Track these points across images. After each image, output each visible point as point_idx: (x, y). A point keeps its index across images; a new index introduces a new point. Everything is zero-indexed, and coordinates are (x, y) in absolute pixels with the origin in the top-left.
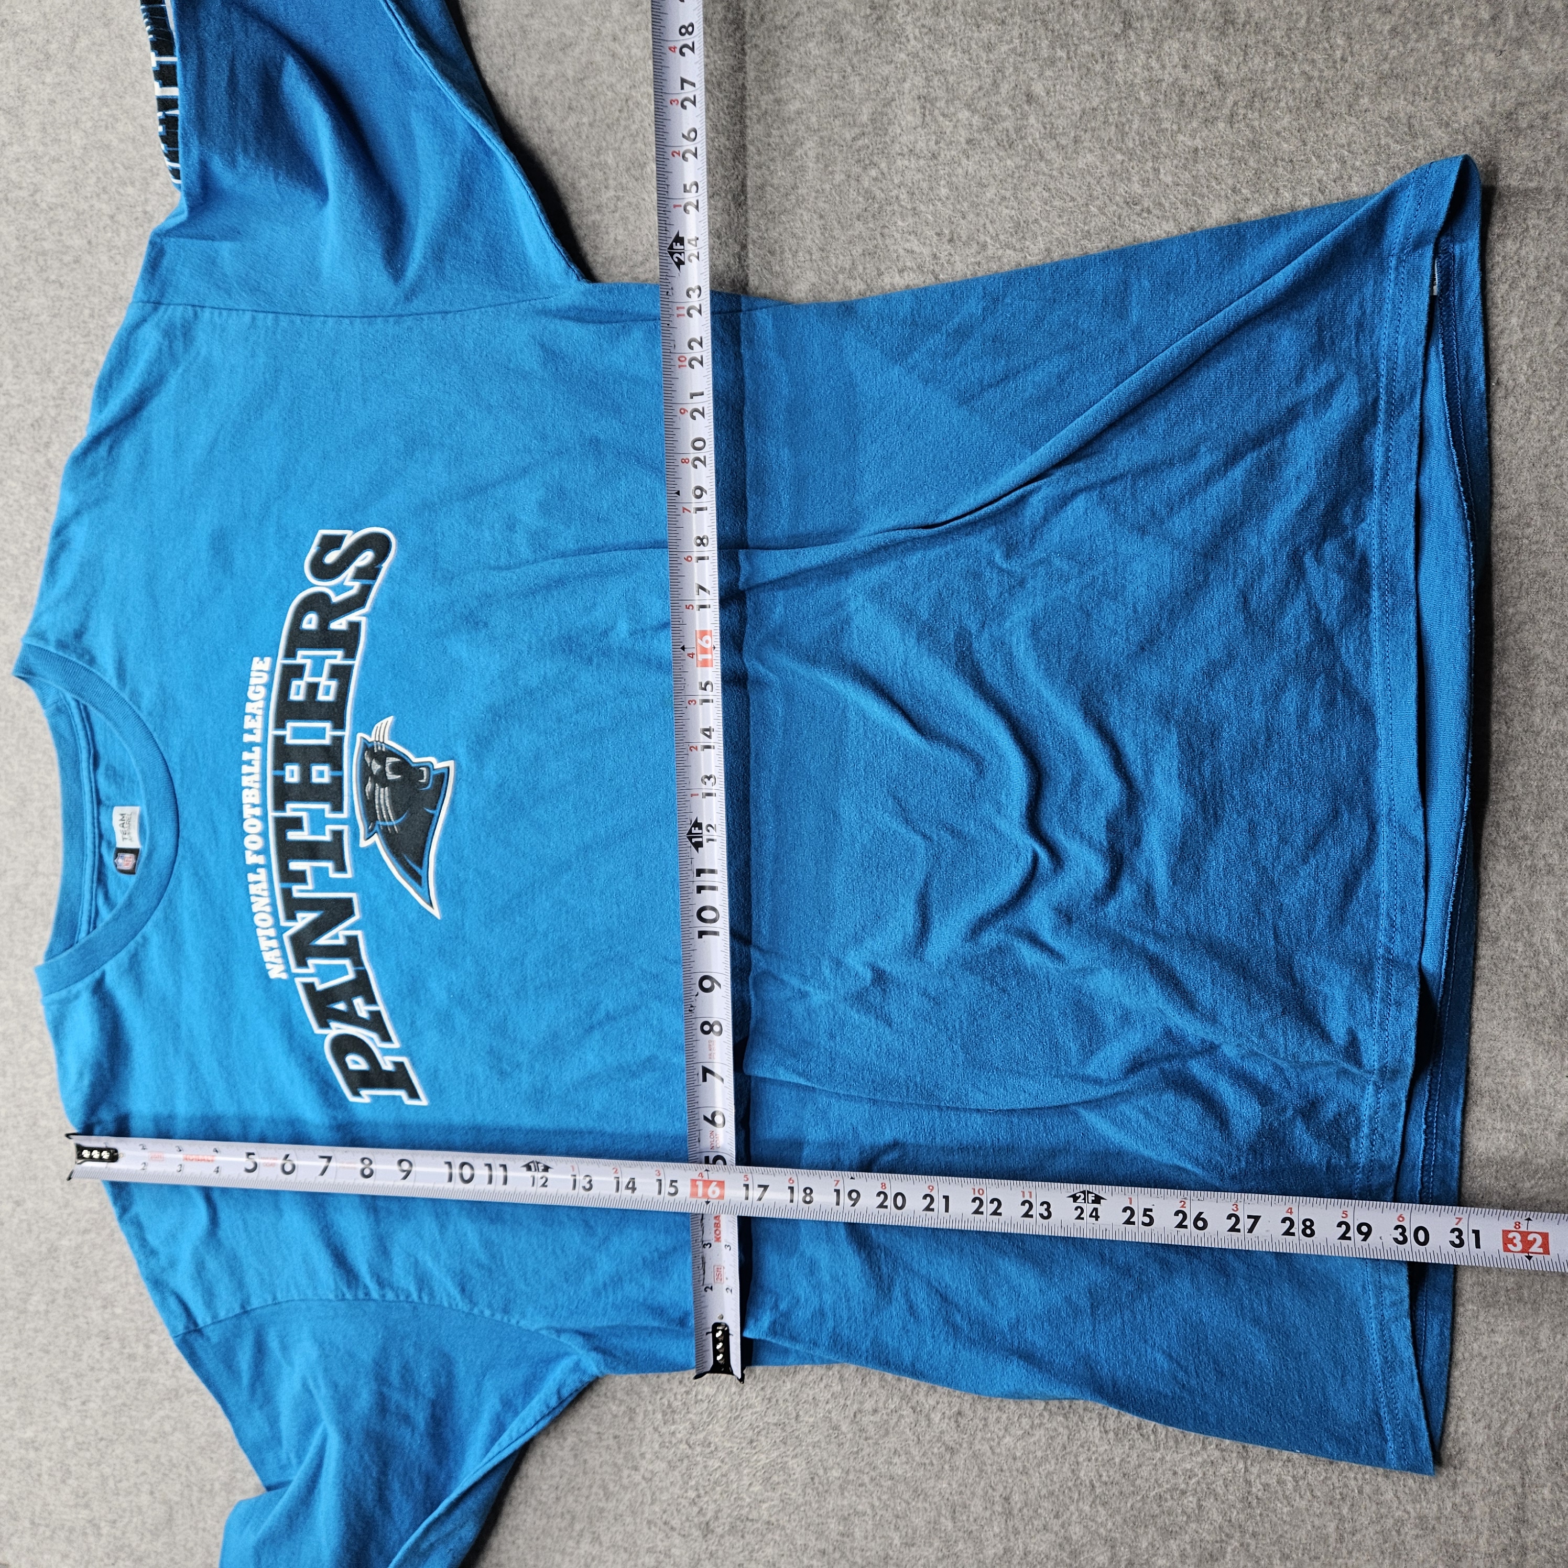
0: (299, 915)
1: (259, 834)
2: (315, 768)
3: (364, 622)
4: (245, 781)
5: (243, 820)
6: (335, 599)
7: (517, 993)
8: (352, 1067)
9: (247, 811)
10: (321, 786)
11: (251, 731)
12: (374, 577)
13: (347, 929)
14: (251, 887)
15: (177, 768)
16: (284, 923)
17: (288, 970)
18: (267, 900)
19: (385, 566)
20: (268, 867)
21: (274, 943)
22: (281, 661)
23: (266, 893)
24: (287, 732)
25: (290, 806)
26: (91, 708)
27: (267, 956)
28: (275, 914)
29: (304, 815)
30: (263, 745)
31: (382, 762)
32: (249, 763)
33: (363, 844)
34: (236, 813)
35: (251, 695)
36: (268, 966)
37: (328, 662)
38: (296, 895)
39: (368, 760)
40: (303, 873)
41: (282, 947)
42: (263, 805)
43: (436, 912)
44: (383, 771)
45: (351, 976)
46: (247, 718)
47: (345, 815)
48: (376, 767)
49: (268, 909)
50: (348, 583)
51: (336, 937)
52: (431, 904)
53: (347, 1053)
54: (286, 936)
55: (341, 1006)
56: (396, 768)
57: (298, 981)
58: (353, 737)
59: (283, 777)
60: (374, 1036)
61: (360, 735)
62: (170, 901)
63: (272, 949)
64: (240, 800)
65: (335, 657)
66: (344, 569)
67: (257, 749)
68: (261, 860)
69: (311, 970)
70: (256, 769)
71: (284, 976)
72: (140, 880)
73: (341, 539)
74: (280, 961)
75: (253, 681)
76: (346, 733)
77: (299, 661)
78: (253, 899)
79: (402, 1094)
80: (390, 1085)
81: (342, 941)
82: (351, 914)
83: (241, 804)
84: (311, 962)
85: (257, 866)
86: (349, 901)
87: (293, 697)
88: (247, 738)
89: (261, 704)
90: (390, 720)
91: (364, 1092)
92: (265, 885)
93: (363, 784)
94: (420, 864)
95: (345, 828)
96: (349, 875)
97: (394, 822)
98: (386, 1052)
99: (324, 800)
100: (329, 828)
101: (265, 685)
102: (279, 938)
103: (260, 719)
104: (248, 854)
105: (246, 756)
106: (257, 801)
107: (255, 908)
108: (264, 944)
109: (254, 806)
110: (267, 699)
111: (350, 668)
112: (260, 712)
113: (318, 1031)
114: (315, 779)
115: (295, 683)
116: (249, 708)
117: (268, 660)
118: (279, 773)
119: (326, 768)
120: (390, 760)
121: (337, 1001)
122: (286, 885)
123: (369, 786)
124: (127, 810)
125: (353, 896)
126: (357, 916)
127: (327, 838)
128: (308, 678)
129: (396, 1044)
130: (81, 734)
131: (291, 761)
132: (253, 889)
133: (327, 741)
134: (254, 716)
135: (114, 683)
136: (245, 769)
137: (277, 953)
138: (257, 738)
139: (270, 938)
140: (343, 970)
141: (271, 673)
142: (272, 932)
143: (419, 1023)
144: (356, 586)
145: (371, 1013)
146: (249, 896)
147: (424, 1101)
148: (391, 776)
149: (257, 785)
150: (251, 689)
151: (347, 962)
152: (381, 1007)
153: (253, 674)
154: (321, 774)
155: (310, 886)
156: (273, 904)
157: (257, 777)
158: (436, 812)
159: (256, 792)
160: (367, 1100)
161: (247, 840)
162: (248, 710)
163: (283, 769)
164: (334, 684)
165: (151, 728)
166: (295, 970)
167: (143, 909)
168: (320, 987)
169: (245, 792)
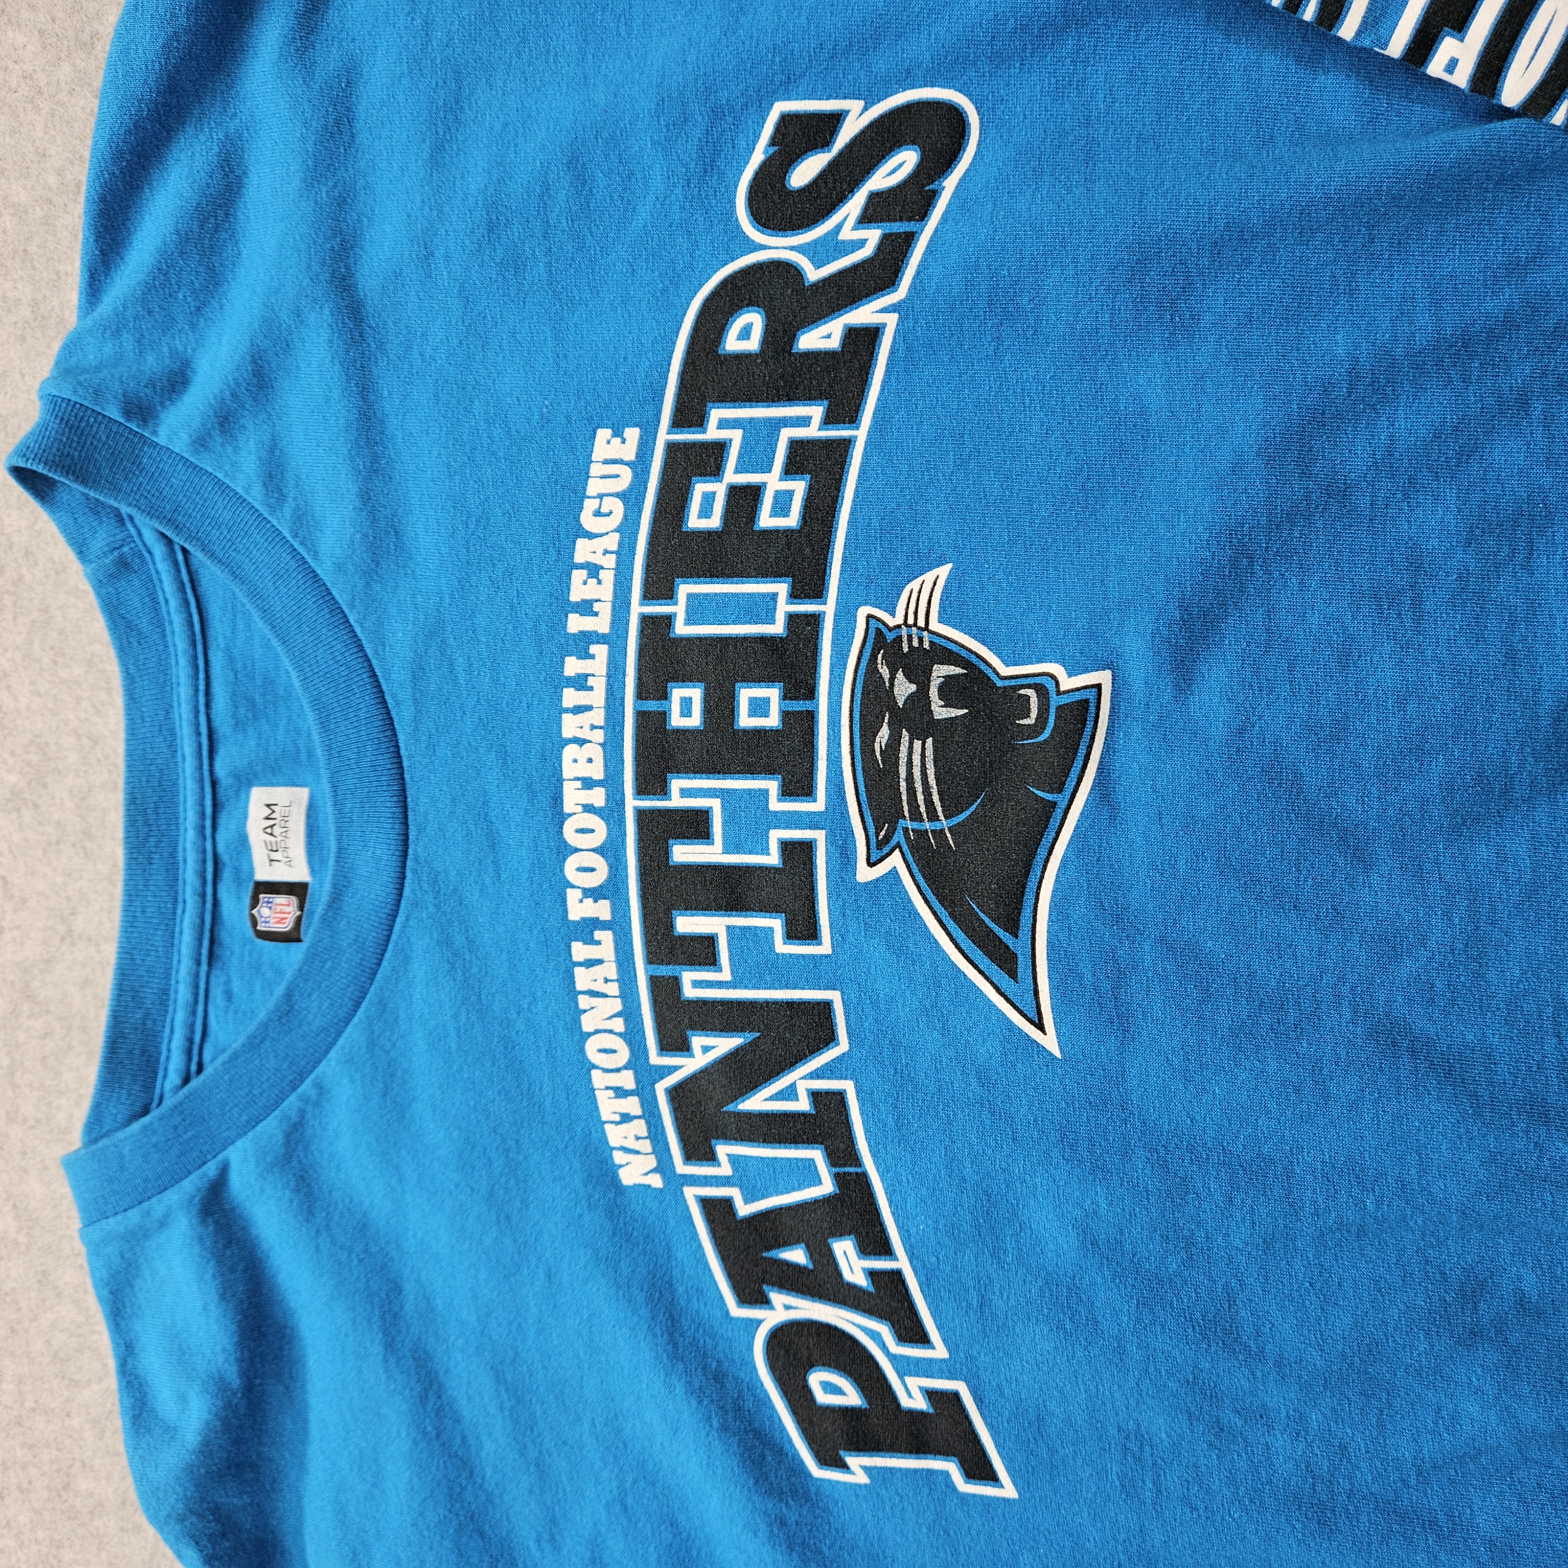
0: (697, 1041)
1: (599, 850)
2: (746, 694)
3: (891, 321)
4: (570, 726)
5: (560, 818)
6: (813, 274)
7: (1268, 1244)
8: (822, 1398)
9: (573, 797)
10: (759, 733)
11: (586, 608)
12: (923, 215)
13: (816, 1075)
14: (579, 972)
15: (405, 696)
16: (655, 1058)
17: (664, 1167)
18: (617, 1005)
19: (950, 183)
20: (618, 926)
21: (632, 1105)
22: (663, 436)
23: (613, 989)
24: (679, 609)
25: (677, 784)
26: (198, 555)
27: (615, 1135)
28: (633, 1036)
29: (715, 805)
30: (615, 639)
31: (920, 677)
32: (581, 682)
33: (865, 874)
34: (544, 799)
35: (587, 520)
36: (619, 1157)
37: (787, 434)
38: (689, 992)
39: (885, 672)
40: (710, 941)
41: (651, 1114)
42: (612, 781)
43: (1050, 1041)
44: (920, 699)
45: (827, 1187)
46: (578, 576)
47: (819, 804)
48: (903, 689)
49: (619, 1025)
50: (847, 234)
51: (790, 1093)
52: (1041, 1027)
53: (811, 1365)
54: (661, 1088)
55: (797, 1255)
56: (949, 691)
57: (691, 1193)
58: (845, 615)
59: (663, 716)
60: (884, 1330)
61: (863, 612)
62: (382, 1004)
63: (626, 1118)
64: (558, 770)
65: (805, 421)
66: (841, 199)
67: (600, 651)
68: (602, 910)
69: (725, 1169)
70: (597, 697)
71: (656, 1181)
72: (312, 957)
73: (835, 120)
74: (646, 1146)
75: (594, 487)
76: (829, 608)
77: (712, 433)
78: (584, 1002)
79: (951, 1467)
80: (919, 1448)
81: (803, 1105)
82: (830, 1039)
83: (558, 781)
84: (723, 1150)
85: (595, 923)
86: (827, 1006)
87: (694, 522)
88: (576, 623)
89: (612, 541)
90: (944, 571)
91: (854, 1461)
92: (611, 970)
93: (867, 731)
94: (1013, 928)
95: (819, 836)
96: (824, 947)
97: (944, 823)
98: (906, 1367)
99: (768, 770)
100: (776, 836)
101: (622, 496)
102: (644, 1092)
103: (607, 577)
104: (573, 896)
105: (572, 666)
106: (597, 772)
107: (588, 1023)
108: (608, 1107)
109: (588, 783)
110: (628, 529)
111: (846, 445)
112: (610, 561)
113: (737, 1311)
114: (745, 721)
115: (700, 488)
116: (583, 551)
117: (633, 434)
118: (652, 706)
119: (773, 693)
120: (941, 671)
121: (787, 1243)
122: (665, 970)
123: (884, 732)
124: (281, 794)
125: (834, 996)
126: (843, 1045)
127: (773, 859)
128: (732, 476)
129: (939, 1351)
130: (177, 621)
131: (685, 679)
132: (583, 979)
133: (778, 628)
134: (593, 570)
135: (256, 497)
136: (570, 697)
137: (640, 1127)
138: (601, 624)
139: (620, 1093)
140: (809, 1175)
141: (640, 465)
142: (627, 1080)
143: (999, 1304)
144: (873, 236)
145: (873, 1274)
146: (573, 993)
147: (1008, 1490)
148: (940, 712)
149: (599, 736)
150: (590, 505)
151: (816, 1155)
152: (902, 1262)
153: (596, 469)
154: (759, 707)
155: (726, 975)
156: (630, 1014)
157: (598, 716)
158: (1061, 799)
159: (597, 753)
160: (861, 1478)
161: (571, 865)
162: (579, 558)
163: (664, 696)
164: (799, 487)
165: (343, 600)
166: (682, 1168)
167: (317, 1023)
168: (743, 1210)
169: (570, 752)
